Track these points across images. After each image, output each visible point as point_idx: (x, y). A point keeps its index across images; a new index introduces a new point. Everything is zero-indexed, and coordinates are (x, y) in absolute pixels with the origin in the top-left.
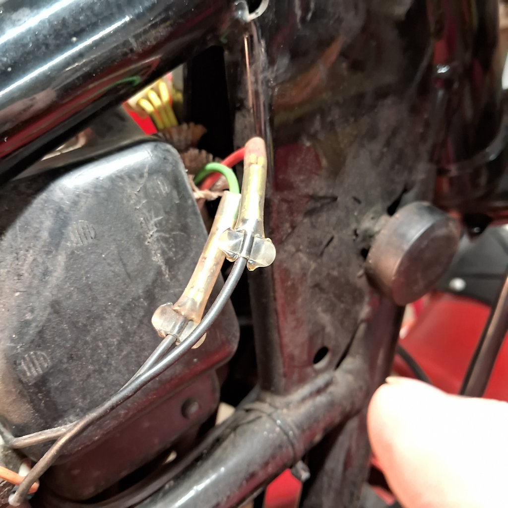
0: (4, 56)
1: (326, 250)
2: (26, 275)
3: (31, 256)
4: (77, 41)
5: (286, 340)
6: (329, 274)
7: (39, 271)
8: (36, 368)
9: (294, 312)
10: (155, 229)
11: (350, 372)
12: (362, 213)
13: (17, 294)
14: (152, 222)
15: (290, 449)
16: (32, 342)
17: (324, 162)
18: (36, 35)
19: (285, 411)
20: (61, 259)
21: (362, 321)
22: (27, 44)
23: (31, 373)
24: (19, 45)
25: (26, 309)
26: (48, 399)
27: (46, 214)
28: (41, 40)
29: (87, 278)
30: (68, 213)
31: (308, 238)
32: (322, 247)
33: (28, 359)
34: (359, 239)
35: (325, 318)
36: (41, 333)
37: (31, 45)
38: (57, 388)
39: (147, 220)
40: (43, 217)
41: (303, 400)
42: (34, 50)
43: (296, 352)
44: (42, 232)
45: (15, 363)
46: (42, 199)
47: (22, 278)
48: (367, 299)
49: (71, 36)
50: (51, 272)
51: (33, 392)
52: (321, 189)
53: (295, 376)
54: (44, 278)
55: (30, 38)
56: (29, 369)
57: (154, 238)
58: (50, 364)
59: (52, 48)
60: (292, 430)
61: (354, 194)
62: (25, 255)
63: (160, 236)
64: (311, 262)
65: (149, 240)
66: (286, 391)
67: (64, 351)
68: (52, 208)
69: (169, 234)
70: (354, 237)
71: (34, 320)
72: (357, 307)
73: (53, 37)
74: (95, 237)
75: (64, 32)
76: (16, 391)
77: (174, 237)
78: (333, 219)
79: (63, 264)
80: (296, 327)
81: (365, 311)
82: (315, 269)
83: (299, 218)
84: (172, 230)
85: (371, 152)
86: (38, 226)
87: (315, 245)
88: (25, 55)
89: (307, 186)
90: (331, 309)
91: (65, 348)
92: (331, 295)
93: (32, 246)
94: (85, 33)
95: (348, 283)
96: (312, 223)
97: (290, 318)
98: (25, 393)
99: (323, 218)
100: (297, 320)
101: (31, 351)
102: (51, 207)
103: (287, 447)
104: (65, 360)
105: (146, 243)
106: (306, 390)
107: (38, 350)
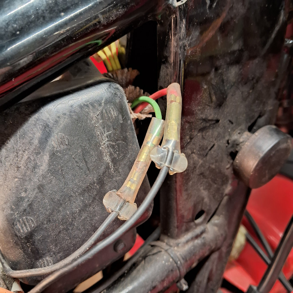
0: (15, 23)
1: (209, 152)
2: (23, 167)
3: (26, 155)
4: (64, 15)
5: (180, 207)
6: (209, 167)
7: (31, 165)
8: (26, 227)
9: (186, 190)
10: (107, 139)
11: (216, 225)
12: (233, 130)
13: (17, 180)
14: (105, 135)
15: (178, 271)
16: (25, 210)
17: (214, 98)
18: (37, 10)
19: (176, 248)
20: (46, 158)
21: (226, 195)
22: (31, 16)
23: (23, 230)
24: (25, 16)
25: (21, 190)
26: (33, 247)
27: (37, 128)
28: (40, 14)
29: (62, 170)
30: (51, 128)
31: (199, 145)
32: (208, 150)
33: (21, 221)
34: (230, 146)
35: (205, 194)
36: (30, 205)
37: (33, 17)
38: (39, 240)
39: (102, 134)
40: (35, 129)
41: (187, 242)
42: (35, 20)
43: (186, 214)
44: (34, 140)
45: (13, 224)
46: (35, 118)
47: (20, 169)
48: (230, 182)
49: (61, 12)
50: (39, 166)
51: (24, 243)
52: (211, 115)
53: (184, 228)
54: (35, 170)
55: (33, 12)
56: (22, 227)
57: (106, 145)
58: (36, 225)
59: (47, 19)
60: (179, 260)
61: (230, 118)
62: (22, 155)
63: (109, 144)
64: (200, 160)
65: (102, 146)
66: (178, 236)
67: (45, 216)
68: (41, 125)
69: (115, 143)
70: (227, 145)
71: (26, 197)
72: (224, 187)
73: (48, 12)
74: (68, 144)
75: (56, 9)
76: (13, 241)
77: (118, 145)
78: (216, 134)
79: (47, 161)
80: (187, 199)
81: (228, 189)
82: (202, 164)
83: (195, 133)
84: (117, 140)
85: (242, 92)
86: (31, 136)
87: (203, 150)
88: (29, 24)
89: (202, 113)
90: (208, 188)
91: (46, 215)
92: (210, 180)
93: (27, 149)
94: (70, 10)
95: (220, 172)
96: (202, 136)
97: (184, 194)
98: (19, 243)
99: (210, 133)
100: (188, 195)
101: (24, 216)
102: (41, 123)
103: (176, 271)
104: (45, 222)
105: (101, 148)
106: (189, 235)
107: (28, 216)
